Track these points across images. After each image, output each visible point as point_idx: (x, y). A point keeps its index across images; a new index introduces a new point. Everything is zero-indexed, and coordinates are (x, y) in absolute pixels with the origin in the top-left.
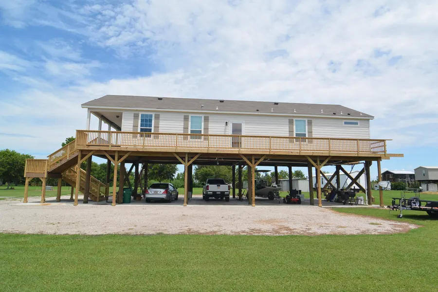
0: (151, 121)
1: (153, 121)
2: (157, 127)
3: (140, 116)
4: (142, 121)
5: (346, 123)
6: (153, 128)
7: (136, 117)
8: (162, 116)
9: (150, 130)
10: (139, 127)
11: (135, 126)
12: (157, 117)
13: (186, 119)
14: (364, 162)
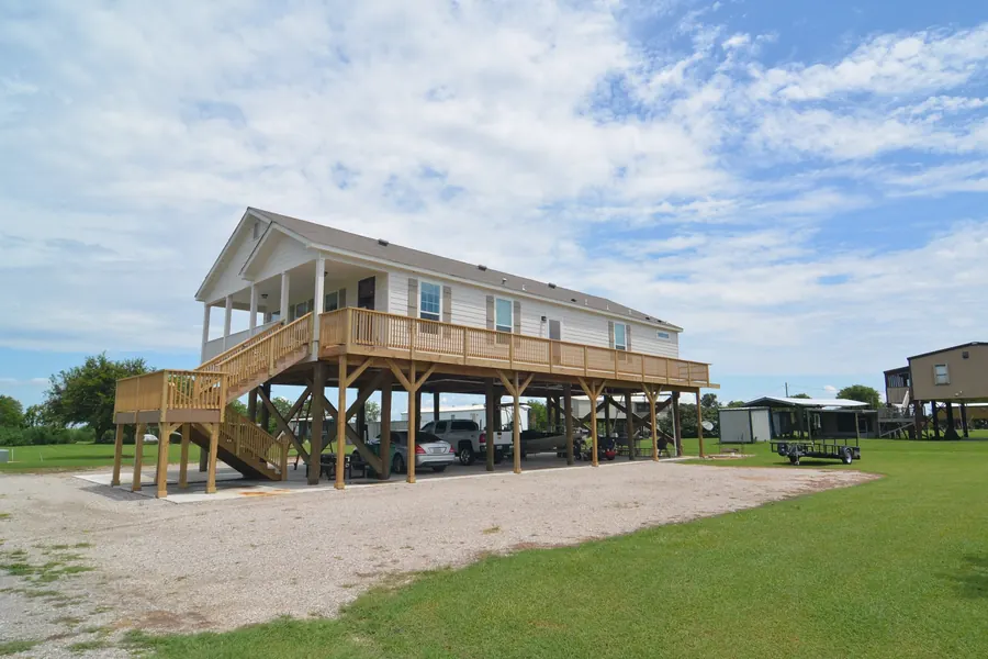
0: (437, 301)
1: (441, 300)
2: (447, 313)
3: (419, 284)
4: (423, 298)
5: (660, 335)
6: (441, 314)
7: (412, 286)
8: (456, 292)
9: (437, 318)
10: (419, 311)
11: (412, 307)
12: (447, 292)
13: (490, 302)
14: (670, 393)
